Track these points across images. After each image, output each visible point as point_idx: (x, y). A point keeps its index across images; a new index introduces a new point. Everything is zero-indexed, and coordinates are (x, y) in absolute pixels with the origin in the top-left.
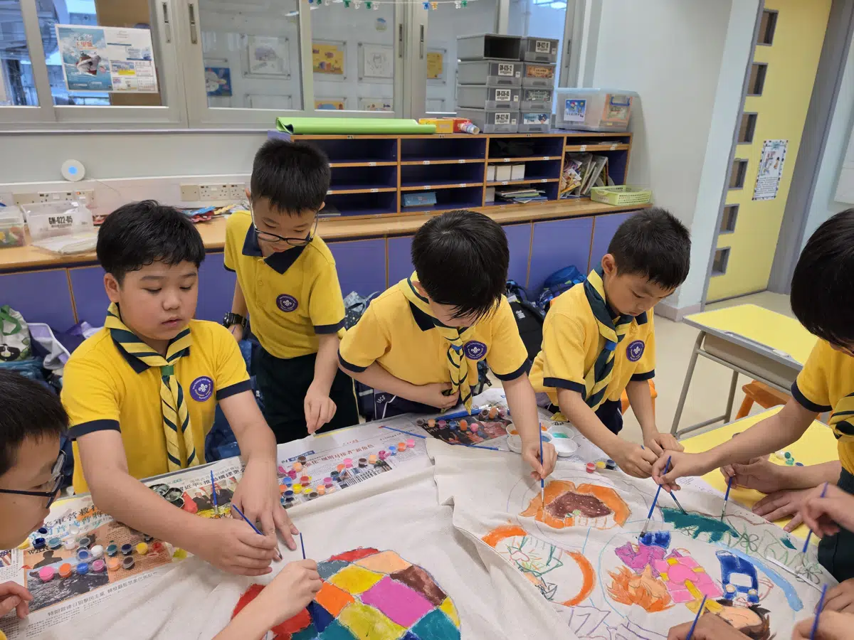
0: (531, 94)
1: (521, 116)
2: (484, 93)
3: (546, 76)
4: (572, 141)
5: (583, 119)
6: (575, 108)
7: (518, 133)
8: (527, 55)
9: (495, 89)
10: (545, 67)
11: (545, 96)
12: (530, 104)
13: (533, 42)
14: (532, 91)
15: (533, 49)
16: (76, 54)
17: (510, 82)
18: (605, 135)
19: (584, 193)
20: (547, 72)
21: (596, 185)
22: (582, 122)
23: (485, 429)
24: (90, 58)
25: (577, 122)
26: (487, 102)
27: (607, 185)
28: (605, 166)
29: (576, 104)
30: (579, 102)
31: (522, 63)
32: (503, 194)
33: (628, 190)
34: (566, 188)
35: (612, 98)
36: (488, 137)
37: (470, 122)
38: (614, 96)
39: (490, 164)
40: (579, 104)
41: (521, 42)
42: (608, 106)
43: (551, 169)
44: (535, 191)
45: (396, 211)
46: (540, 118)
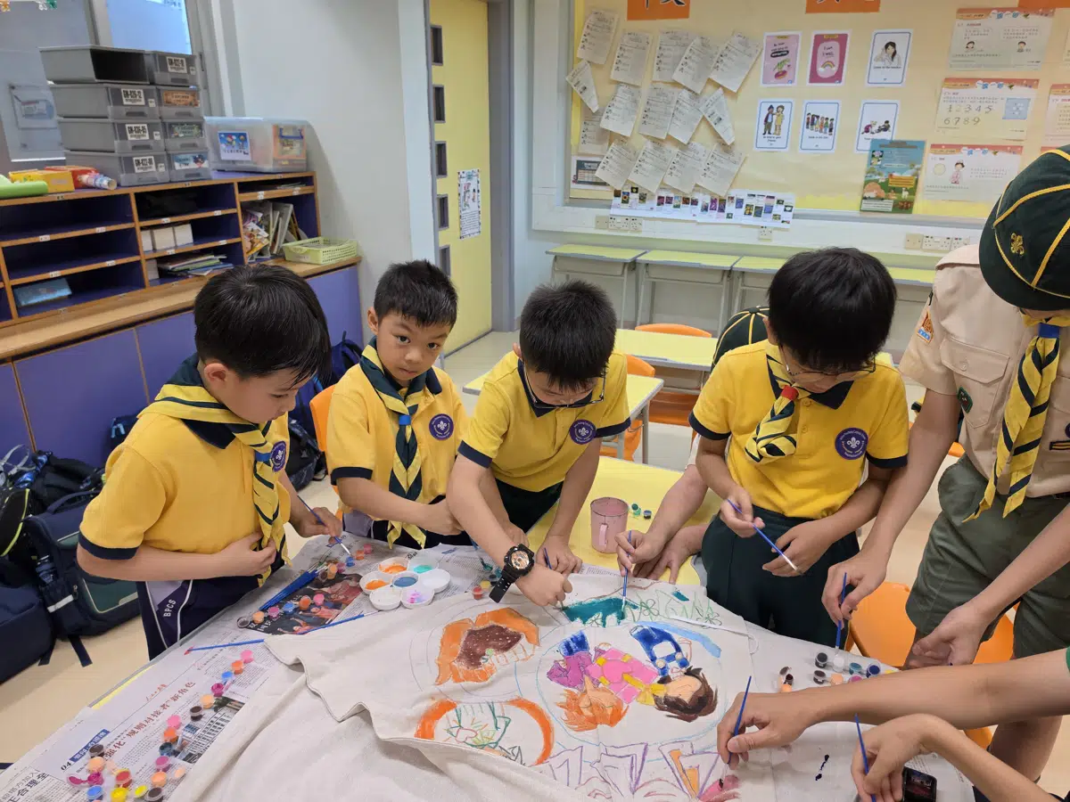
0: (176, 128)
1: (170, 159)
2: (110, 130)
3: (191, 104)
4: (245, 187)
5: (248, 158)
6: (234, 143)
7: (171, 182)
8: (158, 75)
9: (123, 125)
10: (187, 92)
11: (196, 131)
12: (178, 143)
13: (162, 58)
14: (176, 124)
15: (164, 69)
17: (142, 114)
18: (283, 176)
19: (275, 252)
20: (190, 99)
21: (286, 241)
22: (248, 162)
23: (332, 597)
25: (242, 162)
26: (116, 142)
27: (299, 239)
28: (292, 215)
29: (234, 137)
30: (239, 135)
31: (153, 87)
32: (171, 267)
33: (328, 243)
34: (252, 247)
35: (281, 129)
36: (132, 191)
37: (96, 172)
38: (282, 127)
39: (142, 229)
40: (240, 138)
41: (146, 58)
42: (278, 140)
43: (227, 226)
44: (213, 257)
45: (10, 317)
46: (196, 160)
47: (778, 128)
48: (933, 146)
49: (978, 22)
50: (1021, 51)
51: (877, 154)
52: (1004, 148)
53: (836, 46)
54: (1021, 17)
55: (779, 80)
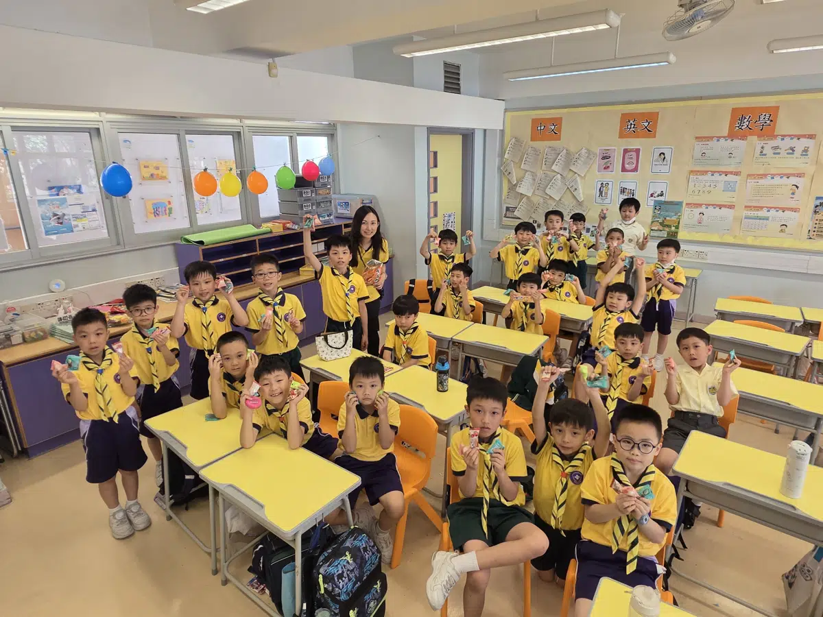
0: (321, 204)
1: (318, 216)
2: (298, 206)
3: (328, 193)
4: (346, 226)
8: (316, 184)
9: (303, 204)
10: (327, 189)
11: (329, 204)
12: (322, 209)
15: (319, 180)
16: (50, 214)
17: (309, 200)
22: (349, 214)
24: (58, 215)
25: (346, 213)
29: (344, 204)
31: (314, 188)
35: (363, 199)
37: (292, 223)
46: (328, 216)
47: (606, 193)
48: (687, 204)
49: (707, 143)
50: (730, 157)
51: (657, 208)
52: (725, 206)
53: (634, 154)
54: (729, 141)
55: (605, 170)
